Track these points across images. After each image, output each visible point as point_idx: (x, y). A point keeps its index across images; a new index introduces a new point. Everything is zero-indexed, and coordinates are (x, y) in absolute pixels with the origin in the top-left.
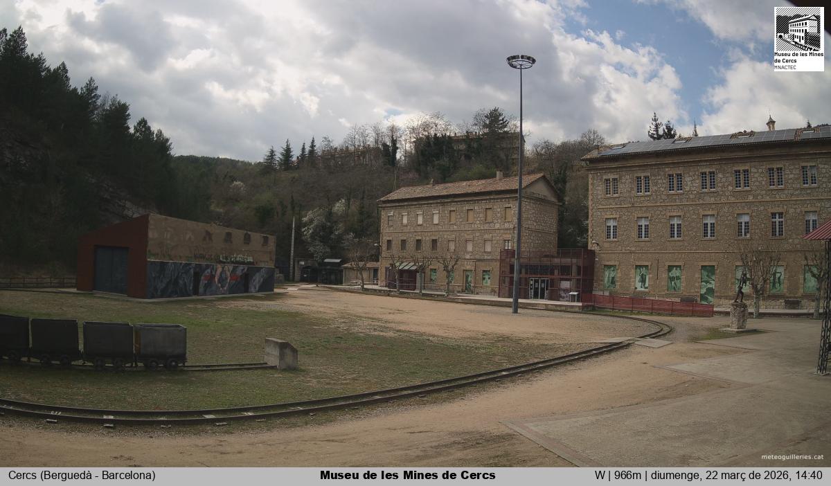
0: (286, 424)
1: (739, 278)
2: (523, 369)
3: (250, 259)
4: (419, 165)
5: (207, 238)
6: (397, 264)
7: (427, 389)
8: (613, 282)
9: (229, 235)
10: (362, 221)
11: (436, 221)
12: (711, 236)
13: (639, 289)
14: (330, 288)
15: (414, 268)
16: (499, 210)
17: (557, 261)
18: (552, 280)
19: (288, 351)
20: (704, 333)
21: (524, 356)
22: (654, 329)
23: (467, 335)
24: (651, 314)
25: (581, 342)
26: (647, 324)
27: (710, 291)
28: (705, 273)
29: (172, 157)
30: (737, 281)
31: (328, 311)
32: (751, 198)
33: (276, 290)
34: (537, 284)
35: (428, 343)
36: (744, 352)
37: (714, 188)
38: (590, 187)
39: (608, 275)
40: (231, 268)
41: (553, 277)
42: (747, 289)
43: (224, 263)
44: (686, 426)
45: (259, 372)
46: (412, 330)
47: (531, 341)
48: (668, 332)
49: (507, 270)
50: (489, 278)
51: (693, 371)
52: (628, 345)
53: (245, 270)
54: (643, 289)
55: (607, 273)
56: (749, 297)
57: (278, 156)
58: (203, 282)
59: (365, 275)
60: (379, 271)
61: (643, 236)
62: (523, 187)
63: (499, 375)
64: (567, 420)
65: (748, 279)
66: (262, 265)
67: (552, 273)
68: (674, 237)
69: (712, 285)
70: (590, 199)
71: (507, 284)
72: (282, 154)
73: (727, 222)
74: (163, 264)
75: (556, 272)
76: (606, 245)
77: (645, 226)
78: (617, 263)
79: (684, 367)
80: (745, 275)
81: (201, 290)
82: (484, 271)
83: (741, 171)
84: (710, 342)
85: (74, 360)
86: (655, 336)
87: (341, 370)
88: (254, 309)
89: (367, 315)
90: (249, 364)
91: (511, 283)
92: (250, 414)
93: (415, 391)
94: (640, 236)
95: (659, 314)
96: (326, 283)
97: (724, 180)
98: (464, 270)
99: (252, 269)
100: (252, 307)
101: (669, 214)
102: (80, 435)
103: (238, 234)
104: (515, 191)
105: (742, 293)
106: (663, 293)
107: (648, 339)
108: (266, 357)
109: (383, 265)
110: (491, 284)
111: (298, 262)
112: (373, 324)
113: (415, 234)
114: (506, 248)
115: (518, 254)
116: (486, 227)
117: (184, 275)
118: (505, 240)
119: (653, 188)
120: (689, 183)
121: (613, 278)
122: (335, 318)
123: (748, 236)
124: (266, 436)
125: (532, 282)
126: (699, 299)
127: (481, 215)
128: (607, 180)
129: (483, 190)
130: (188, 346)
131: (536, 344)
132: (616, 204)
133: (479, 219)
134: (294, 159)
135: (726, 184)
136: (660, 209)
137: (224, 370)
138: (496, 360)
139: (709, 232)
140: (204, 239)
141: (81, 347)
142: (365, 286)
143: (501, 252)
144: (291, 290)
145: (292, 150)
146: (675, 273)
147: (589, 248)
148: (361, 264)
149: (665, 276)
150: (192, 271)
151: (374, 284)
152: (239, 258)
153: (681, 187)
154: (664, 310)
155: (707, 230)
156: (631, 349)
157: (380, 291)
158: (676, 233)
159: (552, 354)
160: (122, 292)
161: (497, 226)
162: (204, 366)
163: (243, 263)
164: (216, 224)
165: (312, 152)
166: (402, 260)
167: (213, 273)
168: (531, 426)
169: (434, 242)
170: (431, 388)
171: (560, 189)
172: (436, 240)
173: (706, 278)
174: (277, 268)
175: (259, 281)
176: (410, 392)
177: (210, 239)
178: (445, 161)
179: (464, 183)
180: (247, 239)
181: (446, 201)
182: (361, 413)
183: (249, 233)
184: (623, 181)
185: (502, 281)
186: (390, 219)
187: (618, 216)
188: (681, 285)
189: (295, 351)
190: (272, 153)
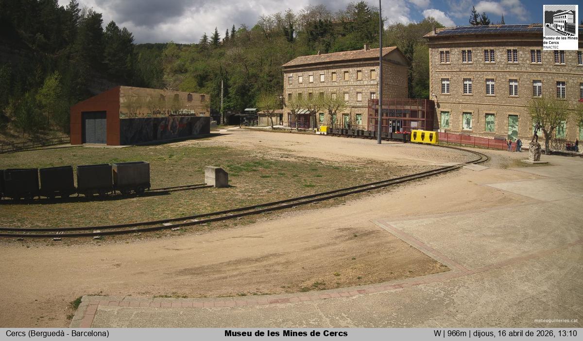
0: (222, 226)
1: (535, 125)
2: (385, 183)
3: (192, 112)
4: (310, 41)
5: (162, 99)
6: (296, 110)
7: (319, 197)
8: (447, 123)
9: (177, 96)
10: (271, 81)
11: (322, 79)
12: (515, 94)
13: (465, 129)
14: (250, 129)
15: (308, 113)
16: (366, 71)
17: (408, 107)
18: (405, 121)
19: (221, 174)
20: (511, 162)
21: (386, 174)
22: (476, 158)
23: (346, 159)
24: (474, 147)
25: (425, 165)
26: (471, 154)
27: (515, 133)
28: (511, 120)
29: (134, 45)
30: (533, 127)
31: (248, 145)
32: (542, 70)
33: (211, 132)
34: (394, 124)
35: (319, 165)
36: (539, 178)
37: (517, 61)
38: (430, 57)
39: (443, 119)
40: (179, 119)
41: (405, 118)
42: (540, 133)
43: (175, 115)
44: (500, 227)
45: (202, 190)
46: (308, 156)
47: (391, 163)
48: (487, 160)
49: (373, 113)
50: (361, 119)
51: (503, 189)
52: (459, 167)
53: (189, 120)
54: (468, 129)
55: (443, 117)
56: (541, 138)
57: (210, 40)
58: (160, 130)
59: (274, 119)
60: (284, 115)
61: (468, 91)
62: (383, 55)
63: (369, 187)
64: (417, 220)
65: (541, 127)
66: (201, 115)
67: (405, 116)
68: (489, 93)
69: (516, 129)
70: (430, 65)
71: (374, 124)
72: (212, 38)
73: (526, 85)
74: (131, 121)
75: (407, 115)
76: (442, 97)
77: (469, 85)
78: (450, 110)
79: (498, 186)
80: (539, 123)
81: (159, 136)
82: (357, 114)
83: (536, 51)
84: (515, 169)
85: (71, 194)
86: (476, 162)
87: (258, 186)
88: (197, 146)
89: (276, 147)
90: (194, 186)
91: (376, 122)
92: (196, 220)
93: (310, 199)
94: (465, 91)
95: (480, 148)
96: (246, 126)
97: (523, 56)
98: (343, 114)
99: (194, 119)
100: (194, 145)
101: (485, 77)
102: (77, 246)
103: (183, 95)
104: (377, 59)
105: (537, 136)
106: (482, 132)
107: (472, 165)
108: (205, 179)
109: (286, 111)
110: (362, 124)
111: (226, 112)
112: (280, 152)
113: (308, 89)
114: (372, 98)
115: (381, 102)
116: (358, 83)
117: (146, 126)
118: (371, 93)
119: (474, 59)
120: (499, 56)
121: (447, 121)
122: (254, 149)
123: (541, 96)
124: (208, 236)
125: (391, 122)
126: (507, 138)
127: (354, 75)
128: (442, 53)
129: (355, 58)
130: (151, 176)
131: (394, 165)
132: (449, 69)
133: (352, 78)
134: (221, 40)
135: (525, 59)
136: (479, 73)
137: (176, 191)
138: (367, 177)
139: (514, 91)
140: (160, 99)
141: (76, 185)
142: (274, 127)
143: (369, 101)
144: (221, 131)
145: (219, 35)
146: (490, 118)
147: (430, 99)
148: (271, 111)
149: (483, 120)
150: (152, 123)
151: (280, 125)
152: (185, 111)
153: (494, 59)
154: (483, 144)
155: (512, 90)
156: (461, 171)
157: (285, 129)
158: (490, 90)
159: (405, 173)
160: (102, 142)
161: (366, 83)
162: (162, 189)
163: (188, 115)
164: (167, 89)
165: (233, 35)
166: (299, 107)
167: (167, 123)
168: (392, 224)
169: (322, 94)
170: (322, 197)
171: (409, 58)
172: (323, 93)
173: (511, 124)
174: (212, 116)
175: (199, 126)
176: (307, 200)
177: (164, 100)
178: (327, 38)
179: (342, 53)
180: (190, 98)
181: (329, 65)
182: (274, 216)
183: (191, 93)
184: (453, 53)
185: (369, 121)
186: (290, 79)
187: (450, 78)
188: (495, 127)
189: (226, 174)
190: (205, 37)
